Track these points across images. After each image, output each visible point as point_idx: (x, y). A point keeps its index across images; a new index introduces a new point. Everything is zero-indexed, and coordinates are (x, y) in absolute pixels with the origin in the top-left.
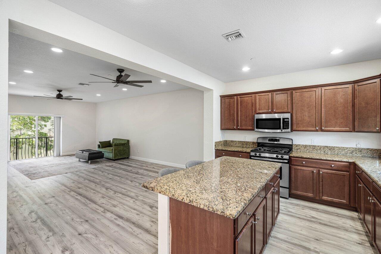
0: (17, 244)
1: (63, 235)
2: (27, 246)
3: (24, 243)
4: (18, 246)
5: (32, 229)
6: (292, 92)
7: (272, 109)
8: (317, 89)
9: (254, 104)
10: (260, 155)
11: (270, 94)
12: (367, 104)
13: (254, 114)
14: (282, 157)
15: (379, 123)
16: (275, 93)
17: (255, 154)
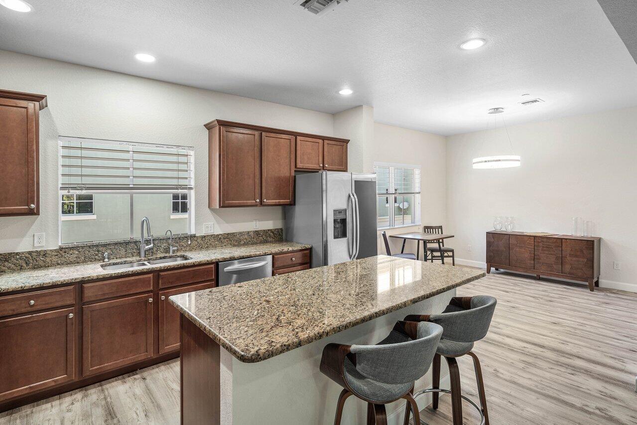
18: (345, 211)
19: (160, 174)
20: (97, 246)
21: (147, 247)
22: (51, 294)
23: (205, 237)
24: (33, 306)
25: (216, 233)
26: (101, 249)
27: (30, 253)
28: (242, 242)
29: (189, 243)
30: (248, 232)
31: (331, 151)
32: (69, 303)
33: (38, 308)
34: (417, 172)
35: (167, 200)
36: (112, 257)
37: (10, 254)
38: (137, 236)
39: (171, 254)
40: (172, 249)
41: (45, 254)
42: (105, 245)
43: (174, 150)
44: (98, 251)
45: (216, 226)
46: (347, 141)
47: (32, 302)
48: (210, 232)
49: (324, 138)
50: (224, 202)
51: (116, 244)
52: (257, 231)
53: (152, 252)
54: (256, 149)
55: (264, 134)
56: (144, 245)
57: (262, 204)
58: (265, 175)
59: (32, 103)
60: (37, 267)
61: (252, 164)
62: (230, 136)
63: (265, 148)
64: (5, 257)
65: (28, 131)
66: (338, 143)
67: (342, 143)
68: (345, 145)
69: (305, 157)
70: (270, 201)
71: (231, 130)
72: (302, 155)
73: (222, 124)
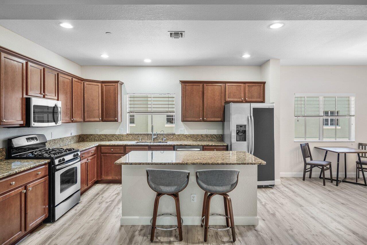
6: (58, 74)
7: (44, 92)
8: (70, 78)
9: (25, 78)
10: (64, 160)
11: (42, 68)
12: (93, 100)
13: (25, 96)
14: (78, 154)
15: (100, 115)
16: (46, 69)
17: (59, 161)
18: (245, 126)
19: (160, 106)
20: (138, 135)
21: (154, 137)
22: (117, 148)
23: (179, 135)
24: (112, 151)
25: (185, 134)
26: (139, 136)
27: (119, 135)
28: (198, 140)
29: (172, 137)
30: (202, 135)
31: (256, 89)
32: (122, 152)
33: (114, 152)
34: (353, 99)
35: (164, 117)
36: (143, 139)
37: (114, 135)
38: (150, 132)
39: (164, 141)
40: (164, 139)
41: (123, 136)
42: (141, 135)
43: (167, 96)
44: (138, 137)
45: (185, 130)
46: (264, 83)
47: (112, 150)
48: (182, 133)
49: (245, 83)
50: (183, 119)
51: (144, 134)
52: (207, 135)
53: (157, 140)
54: (201, 93)
55: (205, 84)
56: (153, 136)
57: (204, 121)
58: (205, 105)
59: (117, 84)
60: (120, 140)
61: (198, 100)
62: (187, 87)
63: (205, 92)
64: (113, 136)
65: (115, 93)
66: (257, 85)
67: (260, 84)
68: (262, 85)
69: (232, 95)
70: (209, 119)
71: (187, 84)
72: (230, 93)
73: (183, 82)
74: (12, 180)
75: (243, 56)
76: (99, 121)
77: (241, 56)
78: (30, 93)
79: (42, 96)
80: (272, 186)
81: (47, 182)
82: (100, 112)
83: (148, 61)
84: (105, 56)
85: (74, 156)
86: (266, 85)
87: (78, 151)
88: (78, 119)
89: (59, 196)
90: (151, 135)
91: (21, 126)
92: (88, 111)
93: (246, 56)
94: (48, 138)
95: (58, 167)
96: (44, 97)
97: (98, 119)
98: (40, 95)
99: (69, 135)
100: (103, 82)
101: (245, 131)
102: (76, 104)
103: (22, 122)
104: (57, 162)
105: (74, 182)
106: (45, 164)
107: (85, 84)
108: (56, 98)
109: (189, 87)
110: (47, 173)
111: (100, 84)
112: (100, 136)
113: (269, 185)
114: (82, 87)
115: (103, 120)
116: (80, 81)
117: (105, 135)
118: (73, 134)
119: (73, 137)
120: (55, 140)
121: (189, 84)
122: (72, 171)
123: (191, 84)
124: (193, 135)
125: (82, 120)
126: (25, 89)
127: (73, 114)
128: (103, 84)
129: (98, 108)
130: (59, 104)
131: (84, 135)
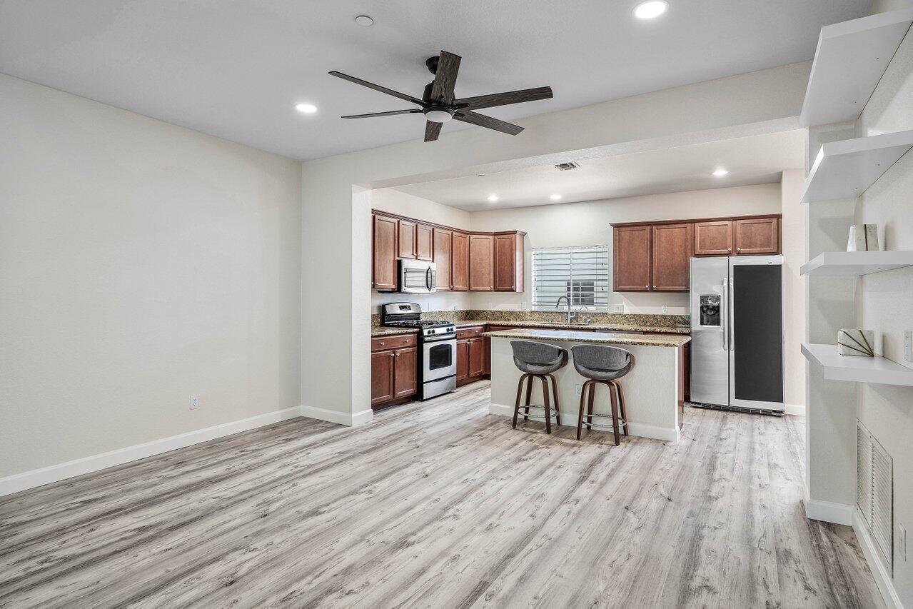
0: (774, 554)
1: (691, 514)
2: (758, 538)
3: (761, 549)
4: (773, 550)
5: (727, 570)
6: (433, 229)
7: (416, 253)
8: (450, 232)
9: (396, 239)
10: (433, 332)
11: (414, 225)
12: (481, 260)
13: (397, 258)
14: (452, 330)
15: (492, 281)
16: (419, 226)
17: (429, 332)
18: (718, 298)
20: (547, 312)
21: (572, 317)
23: (615, 315)
25: (624, 313)
26: (550, 315)
27: (519, 312)
28: (650, 324)
30: (654, 316)
31: (759, 229)
36: (554, 320)
37: (513, 311)
39: (587, 324)
40: (588, 320)
41: (525, 313)
44: (548, 316)
45: (625, 307)
46: (779, 217)
48: (620, 312)
49: (735, 219)
50: (617, 286)
51: (557, 313)
52: (664, 316)
53: (577, 321)
54: (647, 243)
55: (654, 227)
56: (569, 315)
57: (652, 290)
58: (656, 264)
59: (514, 235)
60: (522, 320)
61: (643, 255)
62: (623, 234)
63: (656, 240)
64: (511, 313)
65: (512, 250)
66: (762, 221)
67: (768, 220)
68: (775, 220)
69: (708, 243)
70: (661, 288)
71: (623, 229)
72: (703, 241)
73: (617, 226)
74: (382, 341)
75: (714, 174)
76: (491, 291)
77: (711, 174)
78: (402, 254)
79: (414, 257)
80: (778, 414)
81: (415, 353)
82: (492, 277)
83: (556, 197)
84: (493, 198)
85: (448, 330)
86: (784, 221)
87: (453, 325)
88: (460, 287)
89: (429, 374)
90: (567, 313)
91: (392, 292)
92: (475, 276)
93: (720, 173)
94: (424, 310)
95: (426, 339)
96: (416, 258)
97: (488, 288)
98: (412, 256)
99: (451, 309)
100: (496, 234)
101: (718, 307)
102: (458, 266)
103: (394, 287)
104: (425, 332)
105: (448, 363)
106: (413, 333)
107: (471, 238)
108: (431, 259)
109: (626, 234)
110: (416, 343)
111: (491, 238)
112: (493, 313)
113: (774, 411)
114: (467, 243)
115: (496, 290)
116: (463, 235)
117: (501, 312)
118: (458, 309)
119: (457, 313)
120: (432, 313)
121: (627, 229)
122: (446, 349)
123: (629, 228)
124: (640, 316)
125: (466, 288)
126: (396, 251)
127: (454, 280)
128: (496, 237)
129: (488, 272)
130: (434, 266)
131: (474, 311)
